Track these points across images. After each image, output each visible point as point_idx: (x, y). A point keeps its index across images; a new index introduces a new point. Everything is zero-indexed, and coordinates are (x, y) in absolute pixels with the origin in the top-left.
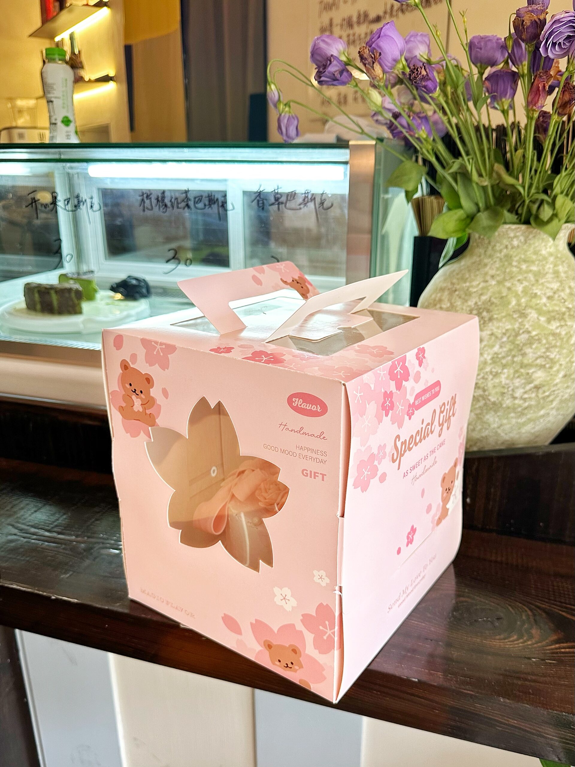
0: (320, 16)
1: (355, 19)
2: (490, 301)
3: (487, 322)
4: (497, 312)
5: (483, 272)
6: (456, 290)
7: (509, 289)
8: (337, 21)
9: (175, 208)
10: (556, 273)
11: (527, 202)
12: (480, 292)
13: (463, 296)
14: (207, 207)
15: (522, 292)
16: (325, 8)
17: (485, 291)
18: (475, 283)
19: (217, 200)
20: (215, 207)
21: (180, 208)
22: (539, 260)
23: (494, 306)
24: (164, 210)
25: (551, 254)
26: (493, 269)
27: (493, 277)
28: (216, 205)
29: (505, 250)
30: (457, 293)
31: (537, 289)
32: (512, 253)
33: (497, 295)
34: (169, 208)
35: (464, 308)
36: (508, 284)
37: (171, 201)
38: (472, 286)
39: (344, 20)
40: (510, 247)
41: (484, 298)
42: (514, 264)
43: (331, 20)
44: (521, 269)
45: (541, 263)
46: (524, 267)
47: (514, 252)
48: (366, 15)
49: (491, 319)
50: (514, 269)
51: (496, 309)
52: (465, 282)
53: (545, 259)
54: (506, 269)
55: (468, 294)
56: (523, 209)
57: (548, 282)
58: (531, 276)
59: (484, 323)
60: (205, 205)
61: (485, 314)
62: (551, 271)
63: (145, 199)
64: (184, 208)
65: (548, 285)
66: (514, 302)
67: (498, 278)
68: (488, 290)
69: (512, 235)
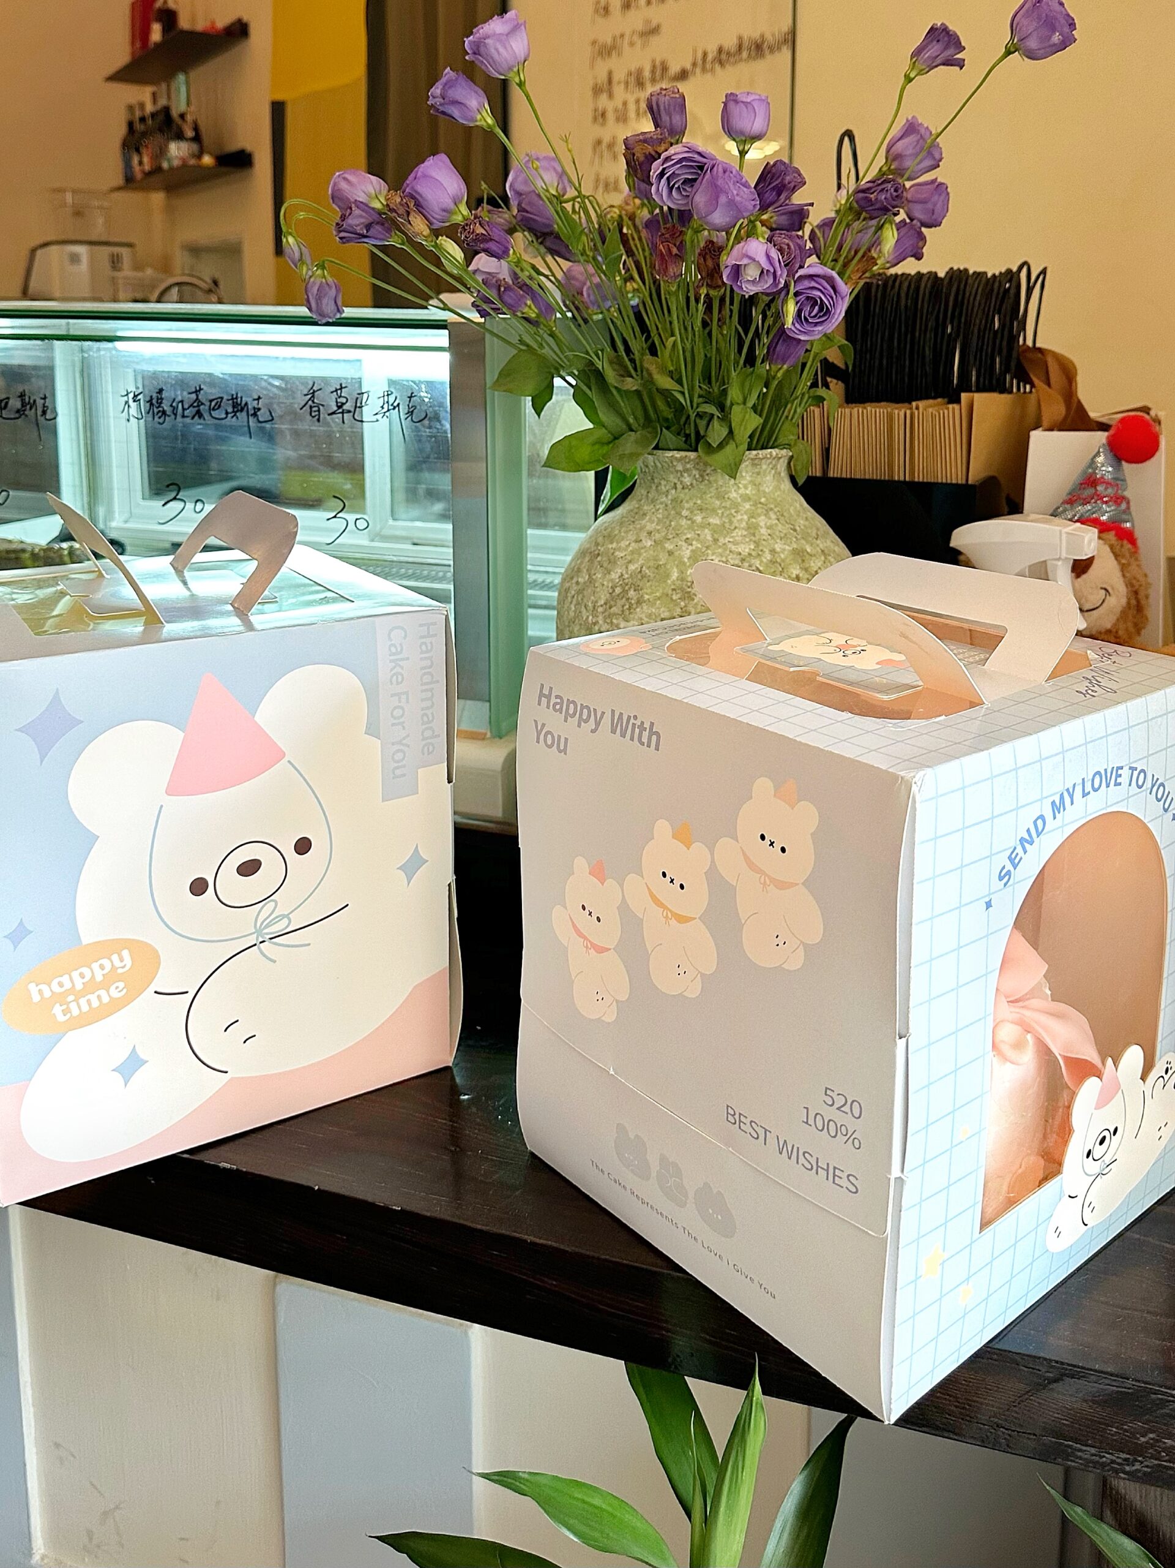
0: (592, 66)
1: (647, 74)
2: (641, 571)
3: (634, 606)
4: (649, 591)
5: (638, 526)
6: (598, 555)
7: (670, 553)
8: (619, 75)
9: (179, 417)
10: (752, 529)
11: (693, 417)
12: (629, 558)
13: (605, 565)
14: (230, 415)
15: (689, 558)
16: (600, 53)
17: (636, 556)
18: (623, 544)
19: (246, 404)
20: (242, 416)
21: (187, 417)
22: (725, 507)
23: (645, 580)
24: (161, 420)
25: (746, 498)
26: (653, 522)
27: (650, 533)
28: (244, 414)
29: (673, 491)
30: (599, 559)
31: (713, 554)
32: (682, 495)
33: (651, 564)
34: (169, 416)
35: (605, 583)
36: (669, 546)
37: (171, 406)
38: (619, 549)
39: (630, 74)
40: (679, 486)
41: (632, 567)
42: (685, 513)
43: (610, 73)
44: (693, 522)
45: (728, 512)
46: (698, 519)
47: (686, 494)
48: (665, 68)
49: (639, 602)
50: (684, 522)
51: (648, 584)
52: (612, 543)
53: (736, 506)
54: (671, 521)
55: (613, 561)
56: (690, 427)
57: (735, 543)
58: (707, 534)
59: (629, 609)
60: (227, 413)
61: (632, 593)
62: (744, 525)
63: (131, 401)
64: (193, 418)
65: (733, 548)
66: (675, 575)
67: (657, 536)
68: (640, 554)
69: (680, 467)
